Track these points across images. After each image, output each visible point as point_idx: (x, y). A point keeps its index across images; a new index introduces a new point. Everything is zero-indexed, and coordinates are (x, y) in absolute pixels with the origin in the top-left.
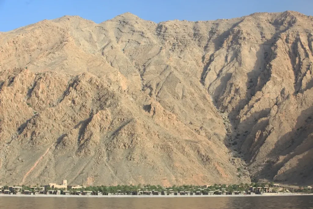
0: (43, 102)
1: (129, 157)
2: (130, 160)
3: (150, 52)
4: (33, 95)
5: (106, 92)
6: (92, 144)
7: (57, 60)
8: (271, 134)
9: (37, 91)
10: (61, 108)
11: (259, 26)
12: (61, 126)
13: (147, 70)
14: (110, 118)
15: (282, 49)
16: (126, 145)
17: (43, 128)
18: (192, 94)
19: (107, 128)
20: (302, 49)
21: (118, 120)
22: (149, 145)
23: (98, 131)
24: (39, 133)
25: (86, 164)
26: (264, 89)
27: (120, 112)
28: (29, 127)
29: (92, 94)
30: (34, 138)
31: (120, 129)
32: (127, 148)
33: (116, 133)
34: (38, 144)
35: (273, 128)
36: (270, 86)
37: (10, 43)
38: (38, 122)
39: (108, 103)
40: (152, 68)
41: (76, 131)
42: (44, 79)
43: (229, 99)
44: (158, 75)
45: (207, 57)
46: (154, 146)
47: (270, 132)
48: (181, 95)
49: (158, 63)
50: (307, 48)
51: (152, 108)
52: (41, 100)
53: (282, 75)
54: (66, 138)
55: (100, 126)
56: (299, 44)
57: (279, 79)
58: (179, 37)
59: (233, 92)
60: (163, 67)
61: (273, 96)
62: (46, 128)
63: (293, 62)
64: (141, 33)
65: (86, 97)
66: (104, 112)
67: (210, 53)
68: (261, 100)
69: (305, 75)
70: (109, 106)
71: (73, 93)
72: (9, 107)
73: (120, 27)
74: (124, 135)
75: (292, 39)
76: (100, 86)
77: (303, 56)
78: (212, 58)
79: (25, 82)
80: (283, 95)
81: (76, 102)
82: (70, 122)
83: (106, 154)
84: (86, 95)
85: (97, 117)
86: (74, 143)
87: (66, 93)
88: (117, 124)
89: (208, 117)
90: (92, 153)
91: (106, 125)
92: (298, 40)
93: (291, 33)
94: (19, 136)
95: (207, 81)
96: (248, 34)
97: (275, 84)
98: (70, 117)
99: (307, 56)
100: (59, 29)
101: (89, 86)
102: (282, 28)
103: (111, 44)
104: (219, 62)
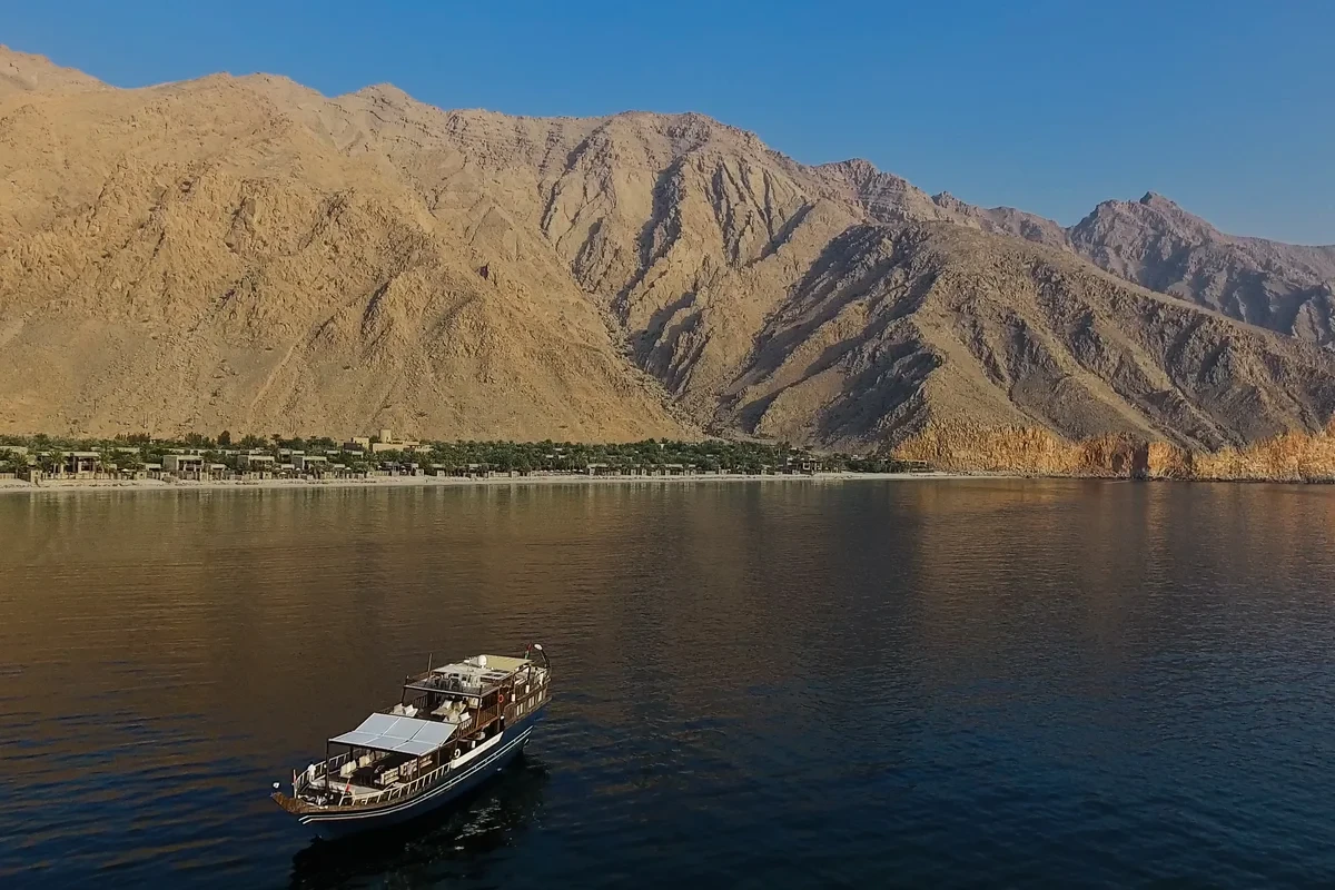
0: (265, 244)
1: (482, 375)
2: (485, 381)
3: (443, 166)
4: (240, 226)
5: (405, 233)
6: (396, 342)
7: (277, 156)
8: (711, 341)
9: (249, 218)
10: (308, 260)
11: (639, 135)
12: (314, 299)
13: (442, 199)
14: (426, 287)
15: (693, 184)
16: (471, 349)
17: (274, 301)
18: (534, 252)
19: (421, 311)
20: (731, 185)
21: (443, 295)
22: (517, 351)
23: (403, 315)
24: (266, 312)
25: (389, 387)
26: (669, 254)
27: (445, 277)
28: (239, 297)
29: (375, 235)
30: (256, 323)
31: (452, 313)
32: (472, 356)
33: (445, 322)
34: (266, 336)
35: (712, 329)
36: (683, 250)
37: (150, 112)
38: (261, 287)
39: (415, 257)
40: (451, 195)
41: (356, 314)
42: (263, 193)
43: (602, 268)
44: (466, 210)
45: (547, 188)
46: (525, 355)
47: (708, 338)
48: (514, 254)
49: (464, 189)
50: (741, 184)
51: (491, 273)
52: (260, 238)
53: (700, 231)
54: (331, 325)
55: (406, 305)
56: (725, 175)
57: (697, 238)
58: (492, 143)
59: (608, 257)
60: (475, 196)
61: (688, 269)
62: (280, 302)
63: (717, 208)
64: (422, 127)
65: (362, 241)
66: (412, 275)
67: (552, 179)
68: (668, 275)
69: (742, 234)
70: (419, 263)
71: (333, 230)
72: (185, 247)
73: (376, 109)
74: (462, 326)
75: (710, 165)
76: (389, 219)
77: (734, 198)
78: (556, 191)
79: (216, 194)
80: (707, 269)
81: (341, 249)
82: (331, 290)
83: (428, 367)
84: (363, 236)
85: (399, 284)
86: (352, 338)
87: (317, 229)
88: (442, 305)
89: (573, 300)
90: (400, 365)
91: (419, 302)
92: (721, 168)
93: (707, 153)
94: (216, 316)
95: (553, 232)
96: (624, 149)
97: (689, 245)
98: (331, 280)
99: (742, 198)
100: (257, 97)
101: (367, 218)
102: (684, 144)
103: (362, 142)
104: (570, 197)
